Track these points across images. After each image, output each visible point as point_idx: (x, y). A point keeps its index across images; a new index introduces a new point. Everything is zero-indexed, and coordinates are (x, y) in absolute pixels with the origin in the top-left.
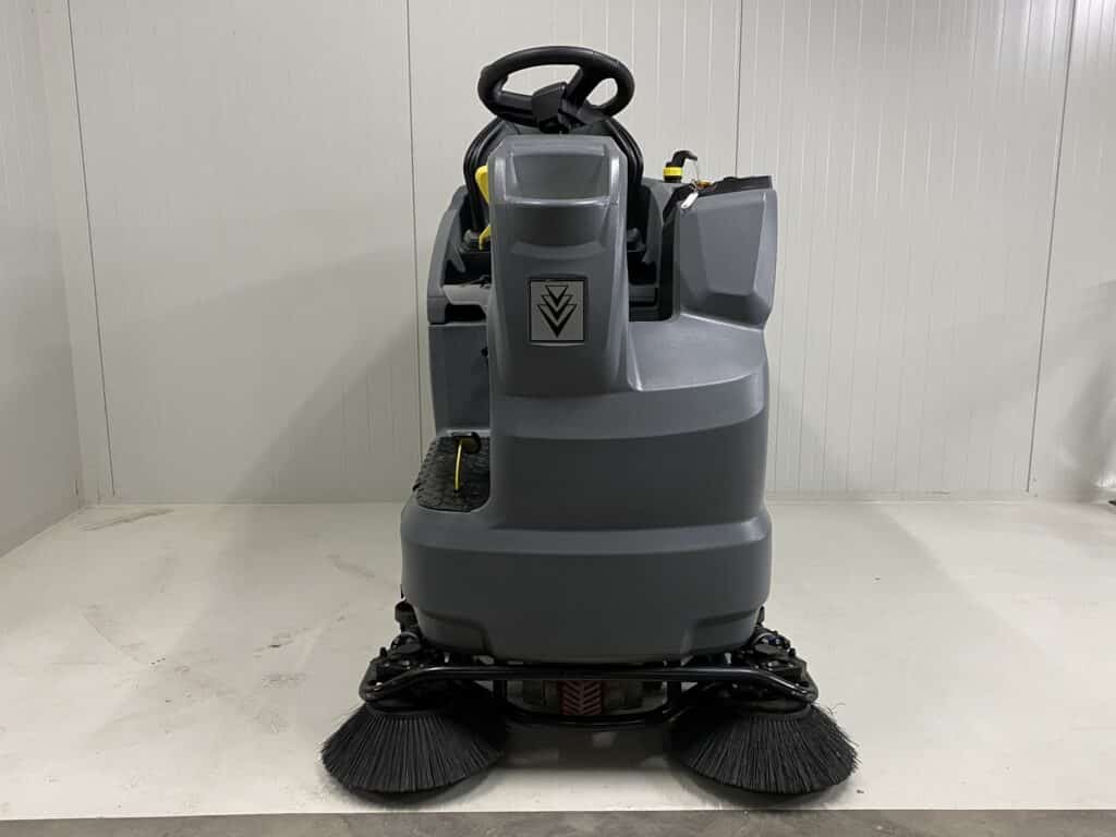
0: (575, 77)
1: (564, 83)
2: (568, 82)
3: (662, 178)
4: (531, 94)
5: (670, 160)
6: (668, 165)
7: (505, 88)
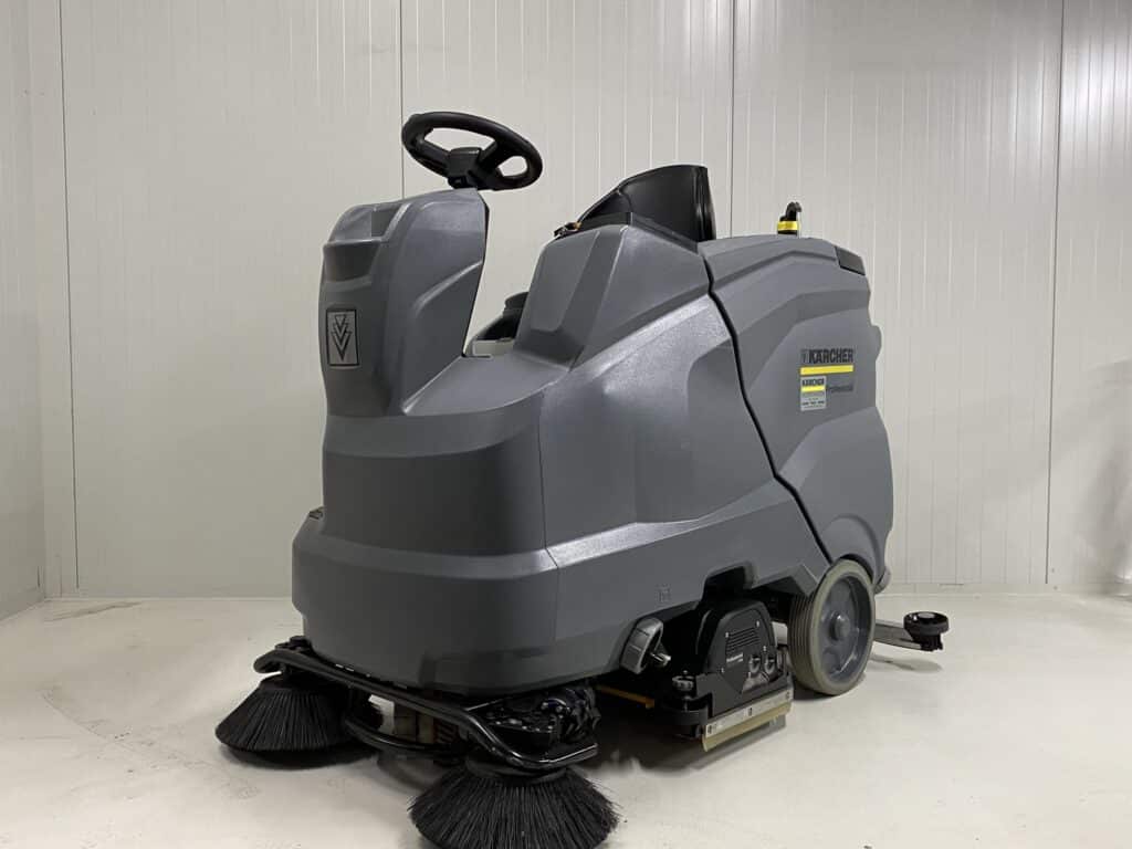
0: (490, 147)
1: (480, 149)
2: (484, 148)
3: (776, 233)
4: (449, 149)
5: (784, 214)
6: (782, 219)
7: (428, 138)
